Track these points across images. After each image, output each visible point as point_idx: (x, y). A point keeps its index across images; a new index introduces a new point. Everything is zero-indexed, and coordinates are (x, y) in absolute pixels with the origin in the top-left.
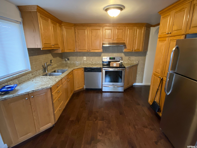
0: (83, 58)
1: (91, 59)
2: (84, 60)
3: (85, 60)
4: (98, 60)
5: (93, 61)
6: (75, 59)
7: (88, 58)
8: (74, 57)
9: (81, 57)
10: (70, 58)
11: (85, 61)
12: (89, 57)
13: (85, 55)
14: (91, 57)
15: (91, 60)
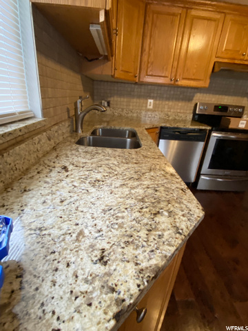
0: (147, 103)
1: (166, 107)
2: (148, 107)
3: (151, 107)
4: (182, 111)
5: (169, 113)
6: (125, 104)
7: (157, 102)
8: (122, 99)
9: (142, 101)
10: (113, 100)
11: (149, 110)
12: (161, 102)
13: (152, 95)
14: (167, 102)
15: (166, 110)
